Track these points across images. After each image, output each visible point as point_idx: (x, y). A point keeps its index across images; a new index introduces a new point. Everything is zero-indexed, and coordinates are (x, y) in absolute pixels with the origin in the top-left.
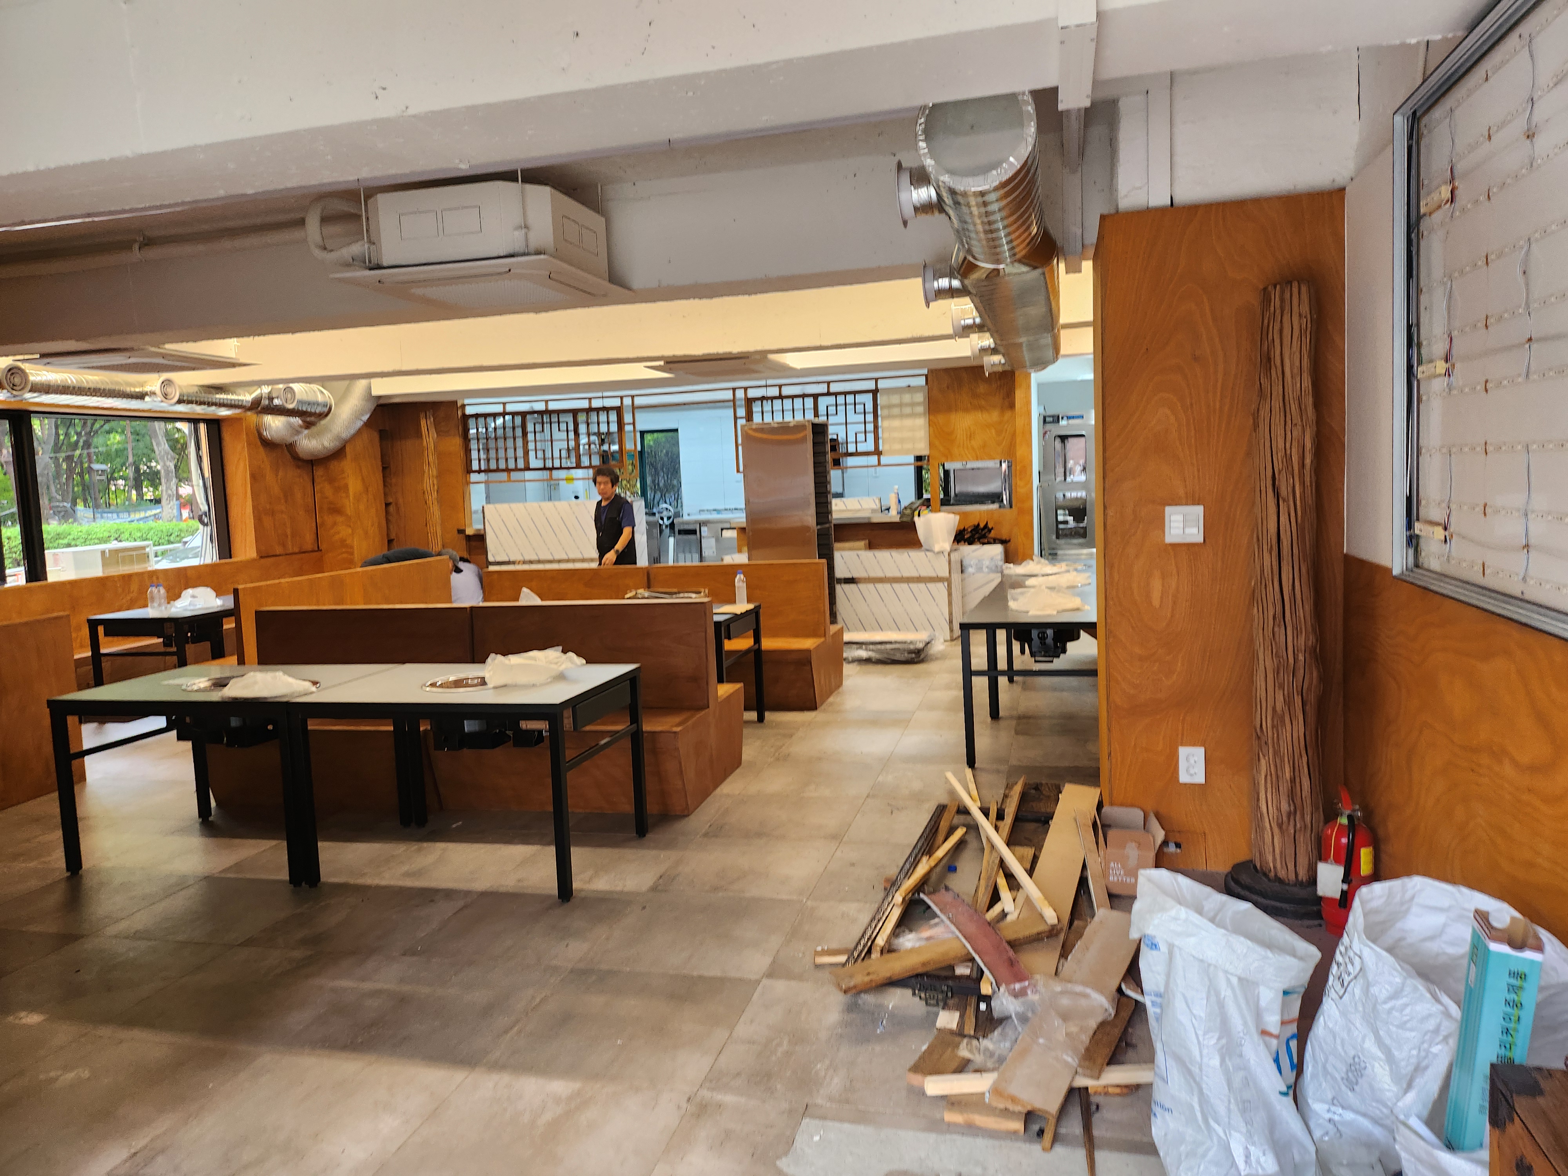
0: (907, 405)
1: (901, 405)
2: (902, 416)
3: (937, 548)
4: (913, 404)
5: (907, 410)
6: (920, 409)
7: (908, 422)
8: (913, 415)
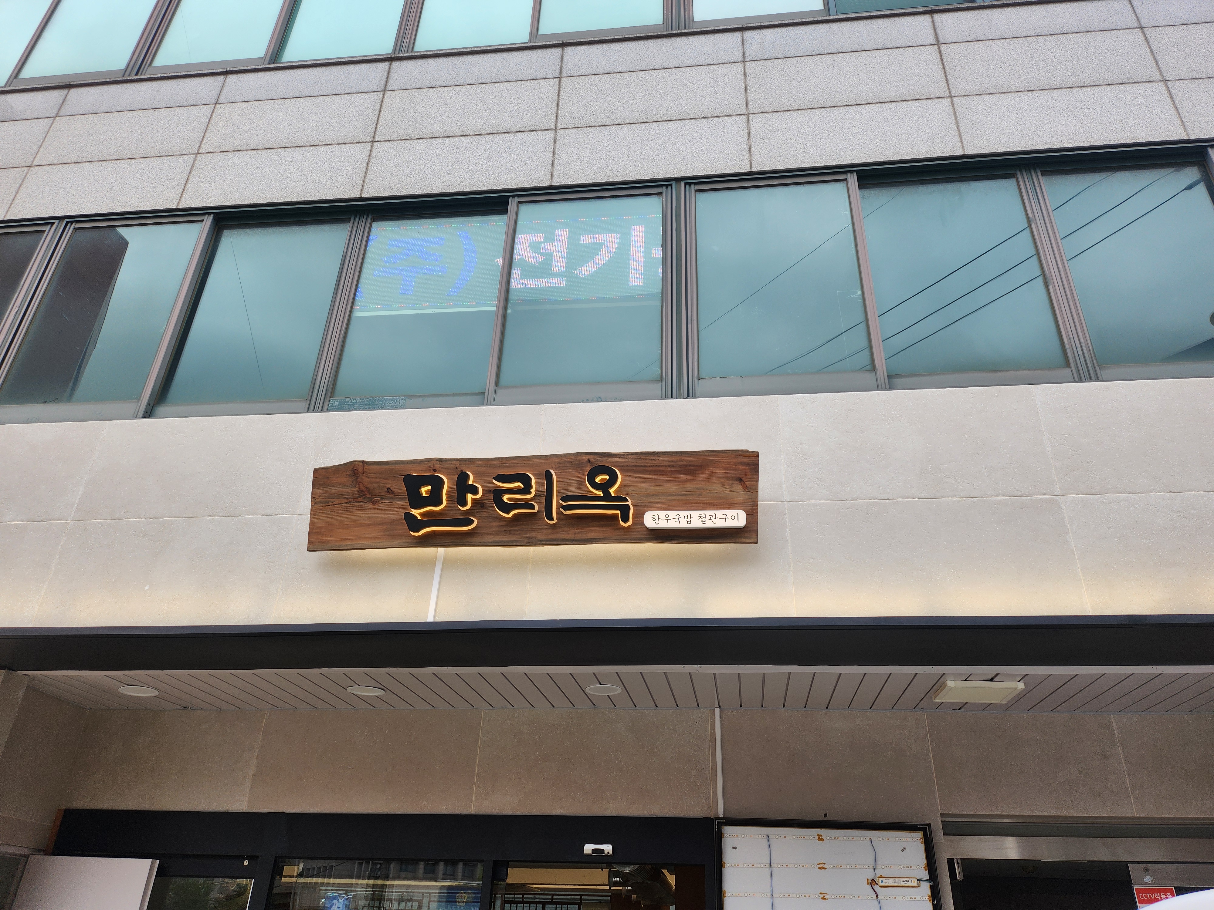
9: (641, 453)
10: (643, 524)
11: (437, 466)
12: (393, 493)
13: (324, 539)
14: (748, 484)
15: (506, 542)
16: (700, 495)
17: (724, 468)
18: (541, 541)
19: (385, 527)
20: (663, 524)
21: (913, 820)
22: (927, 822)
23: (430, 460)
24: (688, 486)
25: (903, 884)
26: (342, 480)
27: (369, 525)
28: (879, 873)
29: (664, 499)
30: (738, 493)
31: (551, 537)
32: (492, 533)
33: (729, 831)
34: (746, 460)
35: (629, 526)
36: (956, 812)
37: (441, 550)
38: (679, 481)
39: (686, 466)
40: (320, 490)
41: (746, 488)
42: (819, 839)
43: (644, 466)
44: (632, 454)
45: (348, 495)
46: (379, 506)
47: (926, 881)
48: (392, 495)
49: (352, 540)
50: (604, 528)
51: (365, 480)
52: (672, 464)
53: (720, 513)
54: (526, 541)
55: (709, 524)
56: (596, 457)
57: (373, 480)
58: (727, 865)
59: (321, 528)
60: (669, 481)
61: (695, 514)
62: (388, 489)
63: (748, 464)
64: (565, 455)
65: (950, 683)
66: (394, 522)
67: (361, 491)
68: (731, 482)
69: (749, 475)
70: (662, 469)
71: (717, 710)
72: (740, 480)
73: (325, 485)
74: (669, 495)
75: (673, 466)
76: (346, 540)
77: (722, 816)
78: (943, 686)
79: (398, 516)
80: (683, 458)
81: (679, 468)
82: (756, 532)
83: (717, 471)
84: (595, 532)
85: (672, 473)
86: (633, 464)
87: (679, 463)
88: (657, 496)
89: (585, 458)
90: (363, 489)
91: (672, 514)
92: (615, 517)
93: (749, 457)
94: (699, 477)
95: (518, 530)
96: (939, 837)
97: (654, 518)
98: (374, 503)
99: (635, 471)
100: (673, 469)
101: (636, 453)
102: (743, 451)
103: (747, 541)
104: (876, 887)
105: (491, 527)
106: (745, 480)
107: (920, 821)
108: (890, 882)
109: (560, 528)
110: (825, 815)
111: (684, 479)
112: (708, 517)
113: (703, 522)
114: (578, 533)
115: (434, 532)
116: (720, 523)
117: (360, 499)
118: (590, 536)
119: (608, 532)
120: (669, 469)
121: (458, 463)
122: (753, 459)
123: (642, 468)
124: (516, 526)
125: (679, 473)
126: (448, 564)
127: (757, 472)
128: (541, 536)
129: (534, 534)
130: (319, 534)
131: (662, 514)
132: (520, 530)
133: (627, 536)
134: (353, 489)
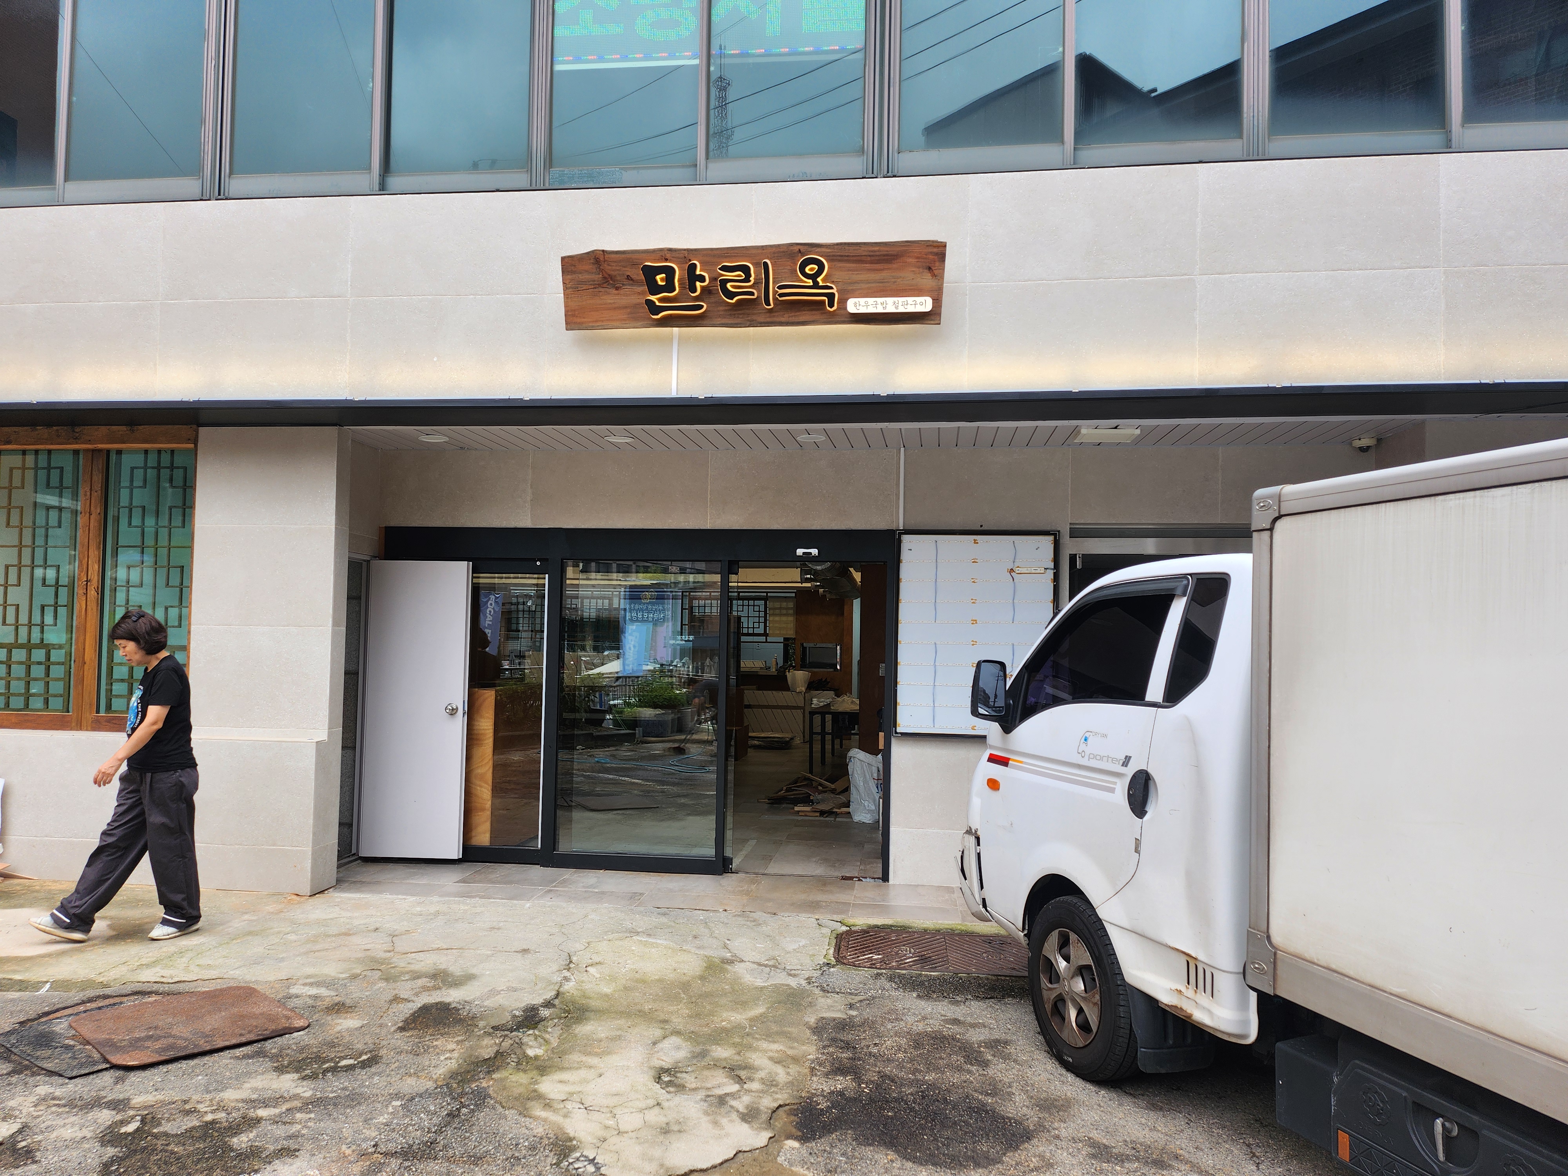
0: (784, 609)
1: (780, 608)
2: (781, 615)
3: (798, 690)
4: (787, 609)
5: (784, 612)
6: (791, 612)
7: (784, 618)
8: (787, 615)
9: (845, 244)
10: (846, 308)
11: (668, 256)
12: (632, 280)
13: (578, 320)
14: (936, 272)
15: (731, 324)
16: (895, 282)
17: (917, 258)
18: (761, 323)
19: (629, 310)
20: (863, 310)
21: (1048, 528)
22: (1058, 529)
23: (661, 250)
24: (884, 274)
25: (1034, 571)
26: (587, 267)
27: (615, 309)
28: (1016, 564)
29: (863, 286)
30: (926, 280)
31: (769, 320)
32: (720, 316)
33: (906, 538)
34: (935, 250)
35: (834, 311)
36: (1082, 522)
37: (676, 330)
38: (877, 270)
39: (884, 255)
40: (569, 277)
41: (934, 275)
42: (975, 543)
43: (848, 256)
44: (838, 244)
45: (594, 281)
46: (622, 292)
47: (1051, 569)
48: (631, 282)
49: (602, 321)
50: (814, 312)
51: (605, 266)
52: (872, 254)
53: (910, 300)
54: (748, 323)
55: (901, 310)
56: (806, 247)
57: (614, 268)
58: (904, 561)
59: (574, 310)
60: (869, 270)
61: (890, 300)
62: (628, 276)
63: (936, 254)
64: (779, 245)
65: (1084, 431)
66: (636, 306)
67: (605, 278)
68: (921, 270)
69: (937, 264)
70: (863, 258)
71: (902, 449)
72: (930, 268)
73: (573, 272)
74: (868, 282)
75: (873, 256)
76: (596, 321)
77: (902, 528)
78: (1079, 432)
79: (638, 301)
80: (882, 249)
81: (877, 258)
82: (940, 314)
83: (910, 260)
84: (805, 316)
85: (871, 262)
86: (839, 254)
87: (878, 253)
88: (858, 283)
89: (796, 248)
90: (607, 276)
91: (871, 300)
92: (823, 302)
93: (938, 247)
94: (894, 266)
95: (741, 314)
96: (1066, 539)
97: (855, 304)
98: (617, 289)
99: (840, 261)
100: (873, 258)
101: (841, 244)
102: (933, 241)
103: (932, 322)
104: (1013, 574)
105: (719, 311)
106: (933, 268)
107: (1053, 528)
108: (1024, 570)
109: (776, 312)
110: (981, 526)
111: (882, 267)
112: (900, 304)
113: (897, 308)
114: (792, 316)
115: (671, 315)
116: (911, 309)
117: (605, 285)
118: (802, 319)
119: (816, 315)
120: (869, 259)
121: (686, 252)
122: (942, 249)
123: (846, 258)
124: (739, 310)
125: (878, 262)
126: (682, 340)
127: (944, 261)
128: (761, 319)
129: (754, 317)
130: (573, 316)
131: (862, 300)
132: (744, 314)
133: (832, 319)
134: (597, 276)
